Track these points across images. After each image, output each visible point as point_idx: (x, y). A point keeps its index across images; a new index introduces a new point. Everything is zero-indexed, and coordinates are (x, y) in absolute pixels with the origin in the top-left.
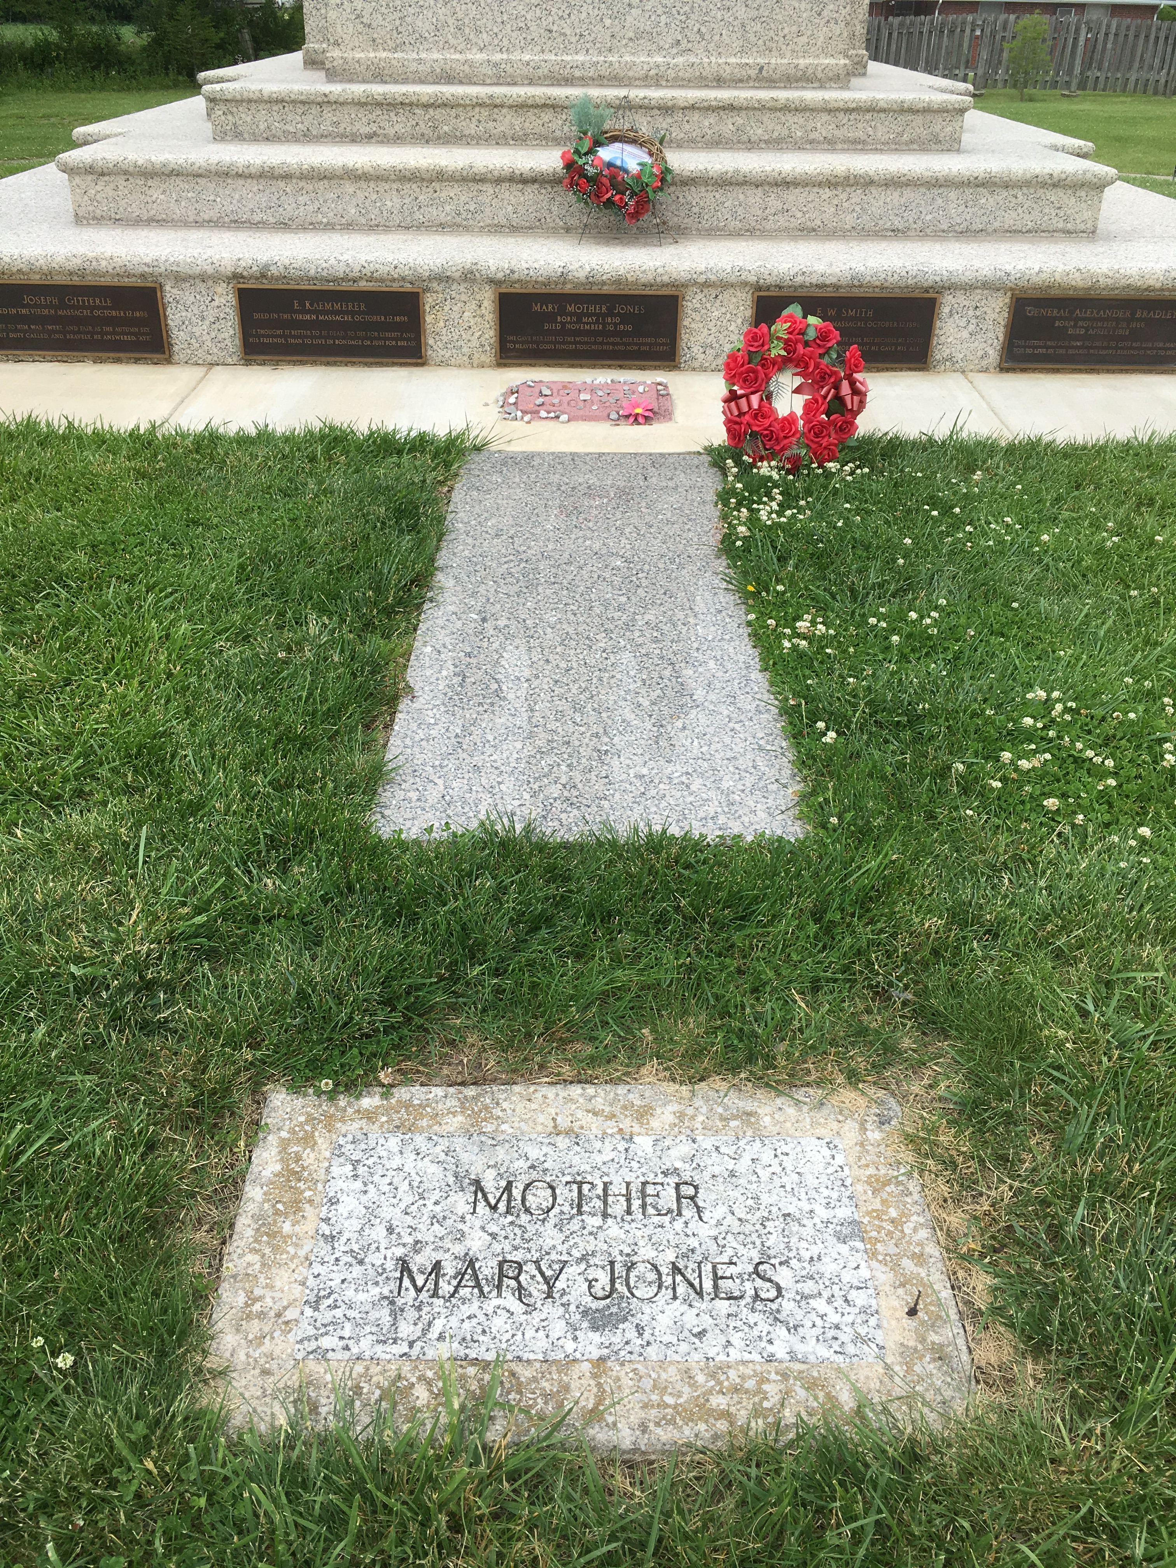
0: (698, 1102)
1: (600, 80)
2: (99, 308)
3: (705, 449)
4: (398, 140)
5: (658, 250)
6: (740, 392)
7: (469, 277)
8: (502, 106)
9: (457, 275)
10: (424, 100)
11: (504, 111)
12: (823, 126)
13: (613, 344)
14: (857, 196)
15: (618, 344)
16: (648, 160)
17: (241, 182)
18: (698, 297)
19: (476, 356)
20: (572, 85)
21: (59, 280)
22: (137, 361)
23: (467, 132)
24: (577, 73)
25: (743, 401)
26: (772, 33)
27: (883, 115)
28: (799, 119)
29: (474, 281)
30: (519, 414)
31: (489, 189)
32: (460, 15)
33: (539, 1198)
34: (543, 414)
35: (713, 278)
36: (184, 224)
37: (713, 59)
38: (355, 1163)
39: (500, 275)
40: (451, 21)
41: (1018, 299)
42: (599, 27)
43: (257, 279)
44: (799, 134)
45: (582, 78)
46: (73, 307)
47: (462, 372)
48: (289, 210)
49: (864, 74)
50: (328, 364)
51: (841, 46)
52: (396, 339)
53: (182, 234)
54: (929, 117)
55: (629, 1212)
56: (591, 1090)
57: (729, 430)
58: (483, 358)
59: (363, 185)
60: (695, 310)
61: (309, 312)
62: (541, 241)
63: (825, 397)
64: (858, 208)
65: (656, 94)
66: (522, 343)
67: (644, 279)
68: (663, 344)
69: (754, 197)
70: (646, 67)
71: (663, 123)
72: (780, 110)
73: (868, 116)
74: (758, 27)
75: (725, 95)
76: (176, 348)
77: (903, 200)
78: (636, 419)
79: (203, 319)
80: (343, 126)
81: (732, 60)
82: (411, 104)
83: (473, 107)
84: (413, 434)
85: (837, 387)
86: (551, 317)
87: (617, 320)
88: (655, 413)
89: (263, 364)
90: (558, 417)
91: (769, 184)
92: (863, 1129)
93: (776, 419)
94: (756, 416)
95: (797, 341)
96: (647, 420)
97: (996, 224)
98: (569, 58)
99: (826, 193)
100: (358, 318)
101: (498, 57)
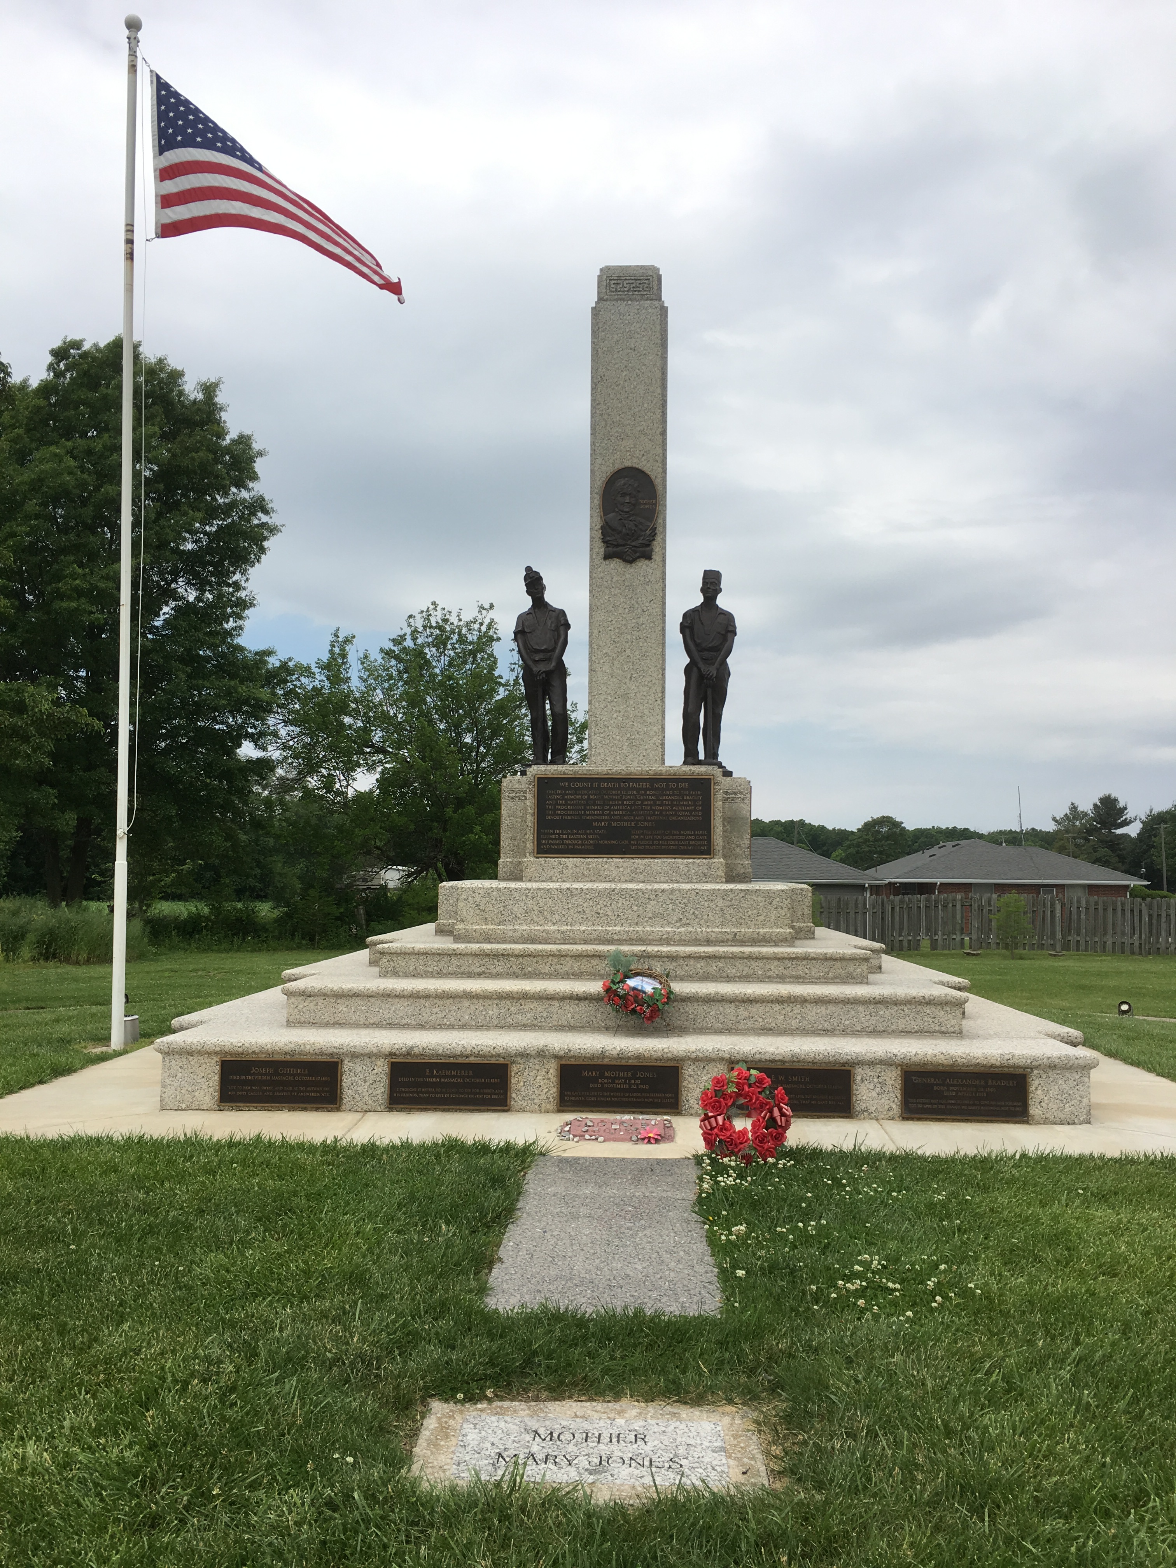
0: (650, 1409)
1: (630, 941)
2: (298, 1075)
3: (694, 1156)
4: (498, 976)
5: (666, 1040)
6: (710, 1114)
7: (542, 1054)
8: (566, 956)
9: (535, 1052)
10: (517, 952)
11: (567, 959)
12: (775, 968)
13: (637, 1098)
14: (797, 1009)
15: (639, 1097)
16: (659, 986)
17: (397, 1000)
18: (693, 1067)
19: (544, 1105)
20: (613, 944)
21: (277, 1058)
22: (317, 1109)
23: (543, 971)
24: (616, 937)
25: (713, 1120)
26: (741, 915)
27: (814, 962)
28: (759, 963)
29: (544, 1057)
30: (571, 1136)
31: (556, 1004)
32: (541, 905)
33: (567, 1436)
34: (587, 1137)
35: (701, 1055)
36: (357, 1026)
37: (704, 929)
38: (475, 1425)
39: (562, 1053)
40: (535, 908)
41: (906, 1072)
42: (630, 911)
43: (404, 1056)
44: (760, 972)
45: (618, 940)
46: (283, 1075)
47: (534, 1115)
48: (426, 1016)
49: (813, 938)
50: (444, 1110)
51: (786, 922)
52: (491, 1094)
53: (355, 1031)
54: (845, 963)
55: (611, 1441)
56: (594, 1404)
57: (705, 1139)
58: (548, 1106)
59: (475, 1001)
60: (690, 1076)
61: (436, 1077)
62: (590, 1034)
63: (764, 1118)
64: (799, 1016)
65: (665, 949)
66: (575, 1096)
67: (655, 1055)
68: (670, 1098)
69: (730, 1009)
70: (660, 934)
71: (670, 966)
72: (746, 958)
73: (804, 962)
74: (732, 911)
75: (710, 950)
76: (345, 1101)
77: (828, 1012)
78: (649, 1140)
79: (365, 1081)
80: (463, 968)
81: (716, 930)
82: (508, 955)
83: (548, 956)
84: (502, 1144)
85: (771, 1111)
86: (594, 1080)
87: (639, 1082)
88: (662, 1137)
89: (400, 1110)
90: (597, 1139)
91: (739, 1001)
92: (733, 1419)
93: (735, 1132)
94: (721, 1130)
95: (743, 1084)
96: (657, 1141)
97: (894, 1027)
98: (610, 928)
99: (777, 1007)
100: (466, 1080)
101: (565, 928)
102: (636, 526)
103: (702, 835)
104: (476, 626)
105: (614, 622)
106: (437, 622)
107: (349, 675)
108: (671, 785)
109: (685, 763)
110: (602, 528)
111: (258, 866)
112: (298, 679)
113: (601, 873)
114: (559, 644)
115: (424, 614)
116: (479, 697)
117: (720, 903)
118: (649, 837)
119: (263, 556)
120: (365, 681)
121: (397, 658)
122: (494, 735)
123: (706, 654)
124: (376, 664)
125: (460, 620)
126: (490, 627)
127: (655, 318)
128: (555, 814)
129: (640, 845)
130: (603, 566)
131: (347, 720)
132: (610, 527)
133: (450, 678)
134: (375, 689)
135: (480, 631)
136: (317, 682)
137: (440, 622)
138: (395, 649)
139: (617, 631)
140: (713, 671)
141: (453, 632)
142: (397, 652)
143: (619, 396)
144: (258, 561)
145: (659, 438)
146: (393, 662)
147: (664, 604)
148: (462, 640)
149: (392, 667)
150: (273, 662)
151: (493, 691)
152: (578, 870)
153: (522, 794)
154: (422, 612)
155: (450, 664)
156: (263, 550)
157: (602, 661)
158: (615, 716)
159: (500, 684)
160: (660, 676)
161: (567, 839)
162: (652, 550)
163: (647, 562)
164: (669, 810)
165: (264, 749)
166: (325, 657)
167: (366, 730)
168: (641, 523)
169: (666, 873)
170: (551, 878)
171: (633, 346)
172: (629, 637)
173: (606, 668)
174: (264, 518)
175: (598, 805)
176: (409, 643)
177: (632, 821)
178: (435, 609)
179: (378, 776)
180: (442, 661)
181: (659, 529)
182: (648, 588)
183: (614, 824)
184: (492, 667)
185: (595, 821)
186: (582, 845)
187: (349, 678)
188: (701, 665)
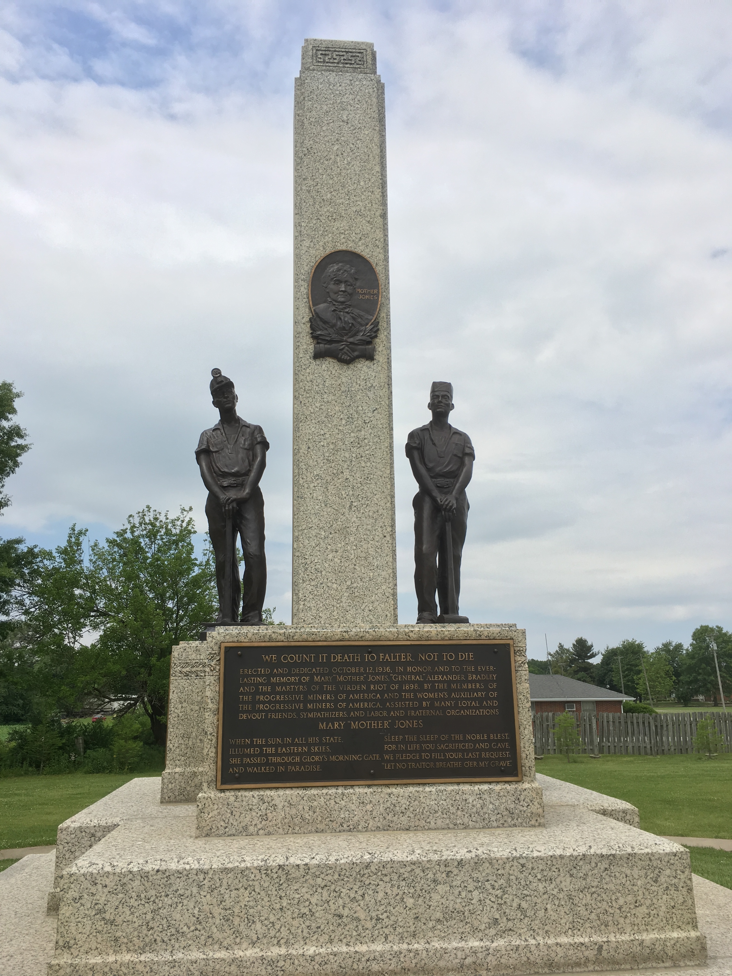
26: (604, 905)
32: (228, 903)
37: (540, 940)
40: (217, 911)
42: (399, 908)
70: (459, 954)
74: (588, 899)
81: (563, 940)
98: (363, 948)
101: (275, 951)
102: (354, 319)
103: (501, 741)
104: (179, 523)
105: (327, 436)
106: (150, 520)
107: (81, 558)
108: (446, 656)
109: (420, 620)
110: (311, 320)
111: (21, 698)
112: (41, 561)
113: (335, 814)
114: (255, 467)
115: (140, 514)
116: (180, 573)
117: (566, 883)
118: (414, 747)
119: (17, 469)
120: (95, 563)
121: (119, 546)
122: (191, 601)
123: (441, 481)
124: (103, 550)
125: (167, 519)
126: (189, 523)
127: (371, 90)
128: (254, 710)
129: (399, 761)
130: (312, 366)
131: (77, 592)
132: (321, 319)
133: (158, 560)
134: (102, 569)
135: (182, 527)
136: (56, 564)
137: (152, 519)
138: (118, 539)
139: (332, 446)
140: (451, 500)
141: (162, 527)
142: (119, 541)
143: (329, 171)
144: (13, 473)
145: (380, 220)
146: (116, 549)
147: (390, 415)
148: (168, 532)
149: (115, 552)
150: (23, 548)
151: (189, 569)
152: (294, 811)
153: (200, 668)
154: (139, 513)
155: (159, 551)
156: (16, 464)
157: (312, 485)
158: (330, 557)
159: (195, 565)
160: (388, 504)
161: (276, 755)
162: (374, 349)
163: (367, 363)
164: (444, 700)
165: (7, 614)
166: (64, 544)
167: (91, 600)
168: (360, 317)
169: (446, 811)
170: (245, 828)
171: (345, 118)
172: (347, 455)
173: (318, 494)
174: (20, 441)
175: (327, 692)
176: (128, 535)
177: (383, 719)
178: (149, 511)
179: (102, 633)
180: (153, 548)
181: (382, 325)
182: (371, 394)
183: (354, 726)
184: (191, 550)
185: (322, 720)
186: (301, 764)
187: (82, 561)
188: (436, 493)
